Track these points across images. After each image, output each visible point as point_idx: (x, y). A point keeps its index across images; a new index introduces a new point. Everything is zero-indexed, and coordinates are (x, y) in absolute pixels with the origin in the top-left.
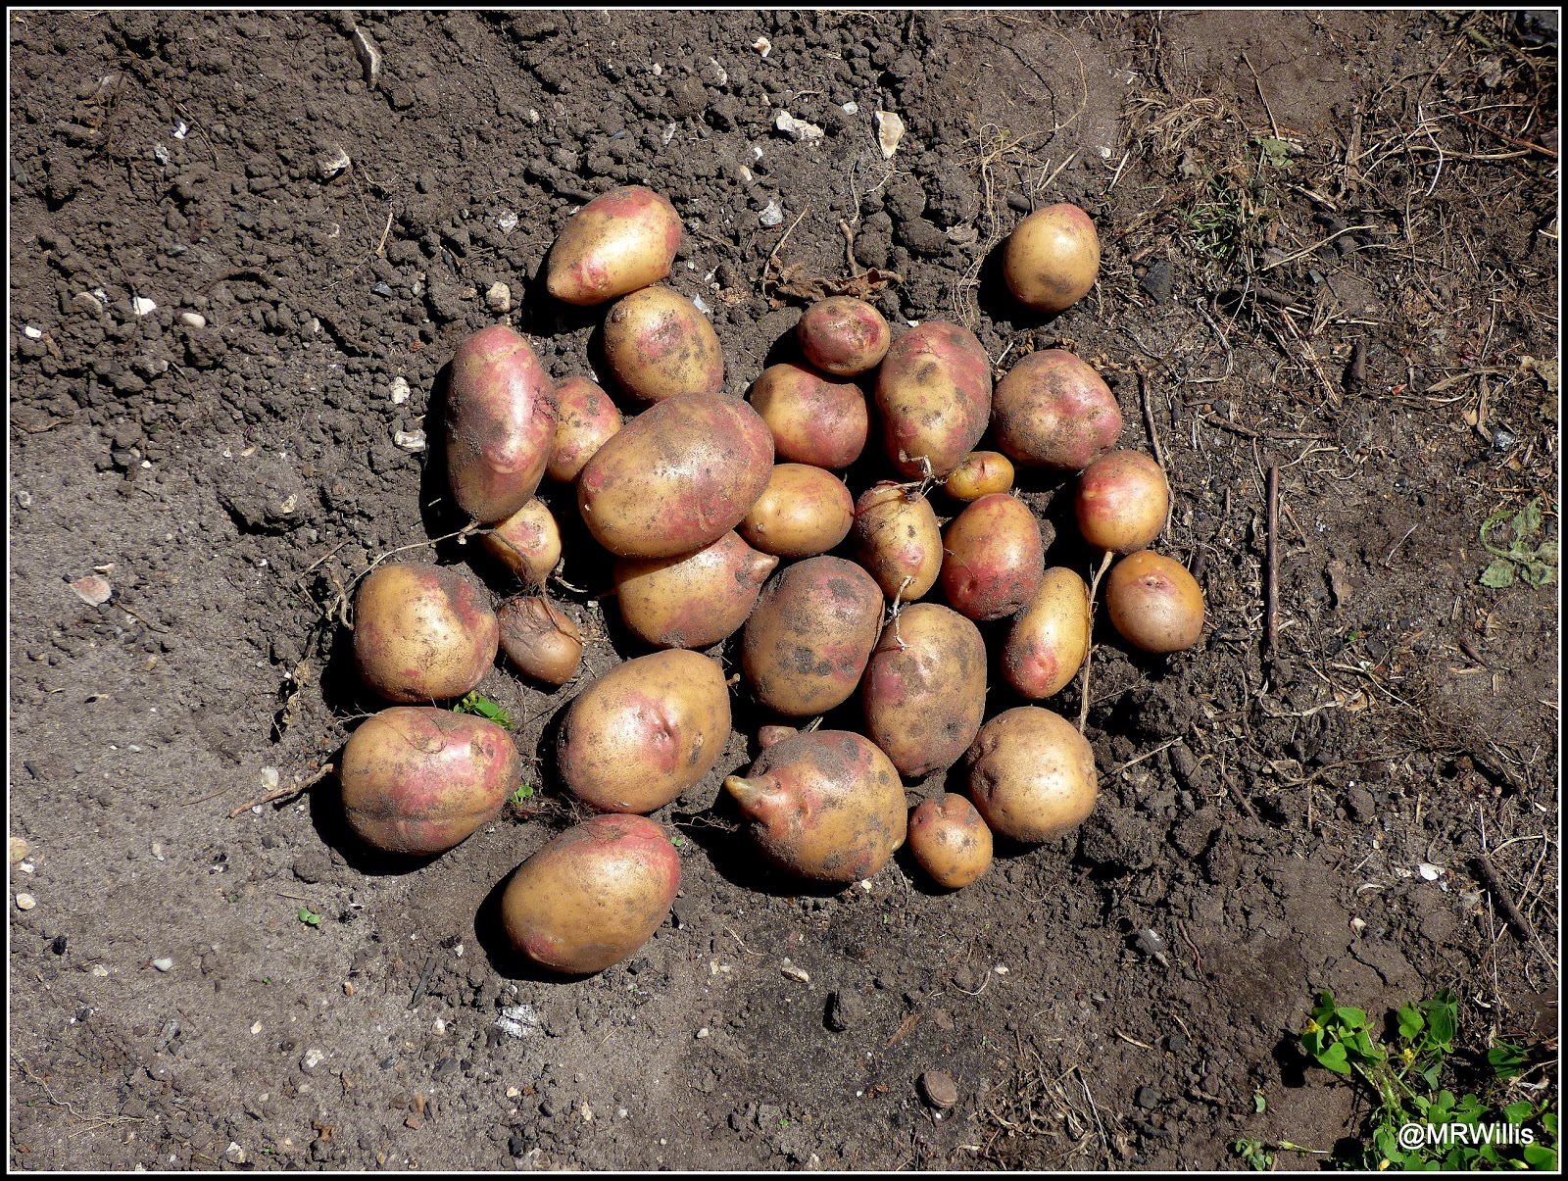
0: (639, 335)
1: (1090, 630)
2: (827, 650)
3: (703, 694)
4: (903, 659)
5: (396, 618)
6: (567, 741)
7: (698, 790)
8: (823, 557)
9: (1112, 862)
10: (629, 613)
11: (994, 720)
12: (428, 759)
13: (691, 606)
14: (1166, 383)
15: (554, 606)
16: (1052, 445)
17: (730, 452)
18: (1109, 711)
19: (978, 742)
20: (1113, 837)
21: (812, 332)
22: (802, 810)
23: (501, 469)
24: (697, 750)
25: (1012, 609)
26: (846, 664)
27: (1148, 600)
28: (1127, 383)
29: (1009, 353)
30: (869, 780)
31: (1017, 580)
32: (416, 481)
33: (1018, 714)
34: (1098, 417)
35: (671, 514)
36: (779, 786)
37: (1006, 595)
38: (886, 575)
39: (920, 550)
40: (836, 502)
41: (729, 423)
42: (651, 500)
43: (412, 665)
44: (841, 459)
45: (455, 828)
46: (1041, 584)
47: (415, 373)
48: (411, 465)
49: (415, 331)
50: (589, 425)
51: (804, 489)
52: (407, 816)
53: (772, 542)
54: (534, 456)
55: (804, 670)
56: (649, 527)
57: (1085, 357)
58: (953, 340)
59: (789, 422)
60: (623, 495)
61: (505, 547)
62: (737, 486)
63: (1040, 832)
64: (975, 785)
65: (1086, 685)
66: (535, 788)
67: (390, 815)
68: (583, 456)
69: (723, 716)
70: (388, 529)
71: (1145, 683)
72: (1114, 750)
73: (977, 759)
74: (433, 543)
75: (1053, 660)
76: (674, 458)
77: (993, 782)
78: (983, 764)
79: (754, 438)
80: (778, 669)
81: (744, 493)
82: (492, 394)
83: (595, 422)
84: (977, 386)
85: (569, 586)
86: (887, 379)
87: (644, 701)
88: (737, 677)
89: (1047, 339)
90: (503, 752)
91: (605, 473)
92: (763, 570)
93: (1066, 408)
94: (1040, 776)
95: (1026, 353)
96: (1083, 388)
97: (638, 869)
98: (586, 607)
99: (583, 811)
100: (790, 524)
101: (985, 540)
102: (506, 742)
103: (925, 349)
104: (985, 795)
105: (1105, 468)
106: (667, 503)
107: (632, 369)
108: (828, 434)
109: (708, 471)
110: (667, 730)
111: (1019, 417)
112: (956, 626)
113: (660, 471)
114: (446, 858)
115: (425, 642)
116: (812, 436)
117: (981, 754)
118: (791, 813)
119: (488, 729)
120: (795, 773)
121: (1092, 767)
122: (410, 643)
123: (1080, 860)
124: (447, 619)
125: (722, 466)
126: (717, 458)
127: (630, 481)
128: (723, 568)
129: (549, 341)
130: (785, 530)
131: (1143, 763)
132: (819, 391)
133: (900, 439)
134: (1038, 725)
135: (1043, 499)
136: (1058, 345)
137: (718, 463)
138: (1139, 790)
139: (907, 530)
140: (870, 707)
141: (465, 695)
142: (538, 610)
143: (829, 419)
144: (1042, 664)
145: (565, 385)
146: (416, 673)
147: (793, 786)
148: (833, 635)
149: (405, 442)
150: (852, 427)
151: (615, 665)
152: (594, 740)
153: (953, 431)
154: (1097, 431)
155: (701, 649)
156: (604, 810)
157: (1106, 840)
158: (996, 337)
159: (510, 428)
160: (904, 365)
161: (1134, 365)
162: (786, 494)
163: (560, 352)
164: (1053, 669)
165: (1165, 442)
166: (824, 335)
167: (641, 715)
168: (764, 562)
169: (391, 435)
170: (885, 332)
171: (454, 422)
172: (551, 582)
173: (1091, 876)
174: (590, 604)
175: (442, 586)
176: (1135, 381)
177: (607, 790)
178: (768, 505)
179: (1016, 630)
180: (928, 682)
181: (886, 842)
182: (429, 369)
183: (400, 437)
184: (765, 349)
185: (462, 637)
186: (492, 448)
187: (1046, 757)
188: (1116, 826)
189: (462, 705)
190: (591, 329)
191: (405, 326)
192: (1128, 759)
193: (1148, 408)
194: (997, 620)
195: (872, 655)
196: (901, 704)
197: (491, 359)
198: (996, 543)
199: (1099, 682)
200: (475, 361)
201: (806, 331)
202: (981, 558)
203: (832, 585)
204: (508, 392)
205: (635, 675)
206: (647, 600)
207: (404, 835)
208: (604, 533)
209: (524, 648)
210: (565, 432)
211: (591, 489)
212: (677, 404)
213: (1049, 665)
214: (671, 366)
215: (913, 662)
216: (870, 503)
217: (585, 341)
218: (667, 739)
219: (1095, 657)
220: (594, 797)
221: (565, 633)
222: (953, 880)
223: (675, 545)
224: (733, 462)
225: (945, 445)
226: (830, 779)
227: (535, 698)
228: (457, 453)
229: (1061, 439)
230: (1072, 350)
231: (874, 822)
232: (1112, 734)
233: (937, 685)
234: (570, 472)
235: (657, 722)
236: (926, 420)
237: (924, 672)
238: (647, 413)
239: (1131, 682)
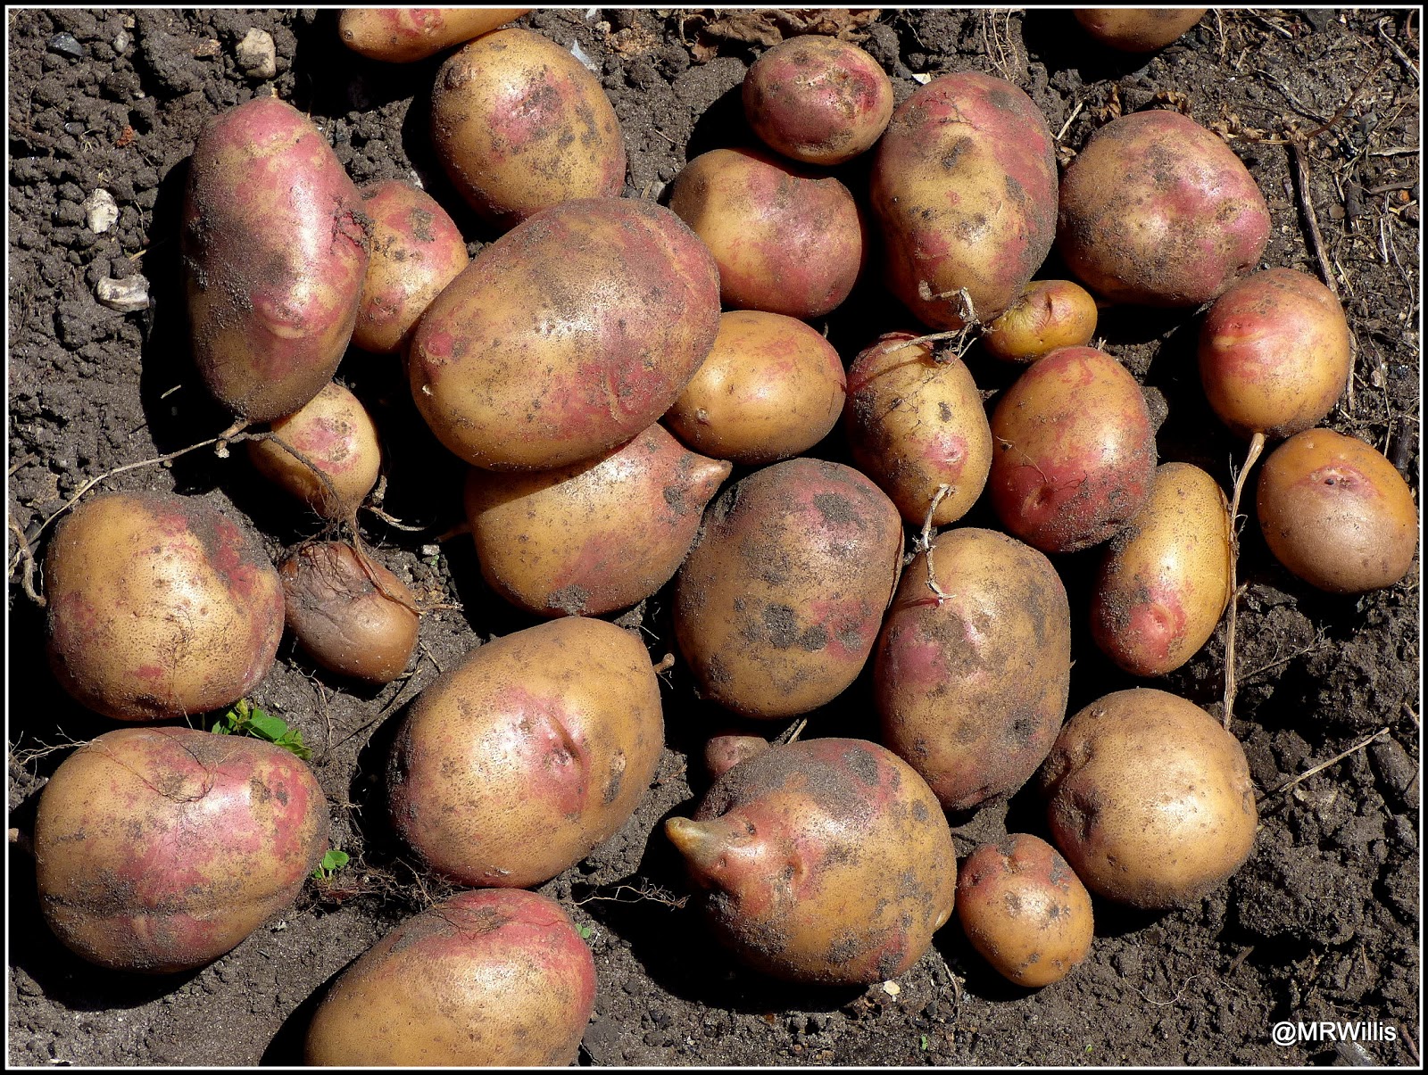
0: (491, 108)
1: (1234, 562)
2: (818, 609)
3: (621, 688)
4: (941, 619)
5: (121, 582)
6: (405, 773)
7: (614, 845)
8: (801, 460)
9: (1287, 935)
10: (494, 561)
11: (1085, 712)
12: (182, 811)
13: (595, 545)
14: (1333, 158)
15: (369, 555)
16: (1160, 264)
17: (655, 292)
18: (1269, 691)
19: (1061, 749)
20: (1289, 893)
21: (769, 95)
22: (792, 868)
23: (285, 332)
24: (616, 777)
25: (1108, 532)
26: (847, 630)
27: (1329, 508)
28: (1271, 161)
29: (1077, 121)
30: (897, 815)
31: (1119, 484)
32: (135, 359)
33: (1122, 701)
34: (1232, 216)
35: (564, 396)
36: (752, 830)
37: (1100, 507)
38: (905, 484)
39: (960, 441)
40: (820, 370)
41: (649, 244)
42: (532, 375)
43: (150, 658)
44: (822, 299)
45: (229, 921)
46: (1153, 489)
47: (125, 182)
48: (125, 333)
49: (121, 112)
50: (418, 257)
51: (771, 349)
52: (150, 907)
53: (723, 437)
54: (337, 309)
55: (780, 643)
56: (530, 418)
57: (1205, 122)
58: (994, 100)
59: (737, 243)
60: (486, 368)
61: (290, 460)
62: (668, 347)
63: (1170, 889)
64: (1060, 819)
65: (1231, 651)
66: (352, 853)
67: (121, 906)
68: (412, 307)
69: (653, 724)
70: (92, 438)
71: (1326, 643)
72: (1278, 755)
73: (1060, 778)
74: (167, 459)
75: (1178, 611)
76: (565, 305)
77: (1090, 812)
78: (1073, 784)
79: (689, 268)
80: (742, 641)
81: (679, 359)
82: (264, 209)
83: (428, 252)
84: (1039, 173)
85: (394, 522)
86: (892, 168)
87: (529, 702)
88: (669, 660)
89: (1142, 95)
90: (301, 795)
91: (455, 332)
92: (707, 484)
93: (1181, 203)
94: (1167, 799)
95: (1109, 118)
96: (1207, 170)
97: (533, 976)
98: (421, 556)
99: (433, 885)
100: (751, 408)
101: (1064, 421)
102: (305, 779)
103: (952, 116)
104: (1078, 833)
105: (1246, 298)
106: (559, 379)
107: (482, 165)
108: (801, 260)
109: (621, 324)
110: (568, 747)
111: (1106, 221)
112: (1022, 562)
113: (544, 326)
114: (208, 976)
115: (170, 619)
116: (775, 264)
117: (1067, 769)
118: (775, 874)
119: (275, 759)
120: (779, 809)
121: (1248, 783)
122: (145, 623)
123: (1233, 933)
124: (205, 581)
125: (643, 316)
126: (634, 303)
127: (496, 344)
128: (644, 483)
129: (341, 123)
130: (743, 417)
131: (1327, 773)
132: (782, 190)
133: (919, 263)
134: (1158, 717)
135: (1143, 354)
136: (1158, 102)
137: (637, 311)
138: (1324, 817)
139: (937, 409)
140: (890, 698)
141: (232, 706)
142: (346, 562)
143: (800, 237)
144: (1161, 618)
145: (373, 194)
146: (157, 672)
147: (777, 830)
148: (827, 583)
149: (115, 295)
150: (837, 247)
151: (469, 649)
152: (450, 768)
153: (1005, 246)
154: (1232, 238)
155: (610, 616)
156: (468, 883)
157: (1276, 899)
158: (1056, 95)
159: (298, 264)
160: (920, 142)
161: (1282, 129)
162: (741, 359)
163: (358, 141)
164: (1180, 625)
165: (1335, 254)
166: (792, 100)
167: (526, 725)
168: (709, 471)
169: (91, 285)
170: (885, 91)
171: (201, 260)
172: (365, 517)
173: (1251, 960)
174: (427, 550)
175: (192, 528)
176: (1283, 158)
177: (474, 849)
178: (713, 378)
179: (1118, 562)
180: (983, 653)
181: (927, 914)
182: (148, 175)
183: (106, 288)
184: (687, 127)
185: (229, 609)
186: (271, 298)
187: (1174, 770)
188: (1292, 875)
189: (225, 722)
190: (407, 102)
191: (105, 105)
192: (1301, 768)
193: (1307, 201)
194: (1085, 551)
195: (888, 615)
196: (941, 691)
197: (259, 152)
198: (1081, 424)
199: (1251, 644)
200: (232, 156)
201: (758, 94)
202: (1057, 451)
203: (822, 504)
204: (291, 205)
205: (510, 660)
206: (523, 538)
207: (145, 938)
208: (457, 430)
209: (328, 624)
210: (380, 271)
211: (432, 359)
212: (564, 218)
213: (1173, 619)
214: (545, 158)
215: (958, 622)
216: (873, 369)
217: (398, 122)
218: (570, 762)
219: (1242, 605)
220: (454, 862)
221: (391, 598)
222: (1033, 974)
223: (571, 446)
224: (660, 309)
225: (994, 269)
226: (836, 816)
227: (344, 707)
228: (207, 307)
229: (1175, 254)
230: (1184, 110)
231: (907, 883)
232: (1272, 727)
233: (998, 657)
234: (392, 334)
235: (552, 735)
236: (963, 230)
237: (976, 636)
238: (515, 234)
239: (1303, 642)
